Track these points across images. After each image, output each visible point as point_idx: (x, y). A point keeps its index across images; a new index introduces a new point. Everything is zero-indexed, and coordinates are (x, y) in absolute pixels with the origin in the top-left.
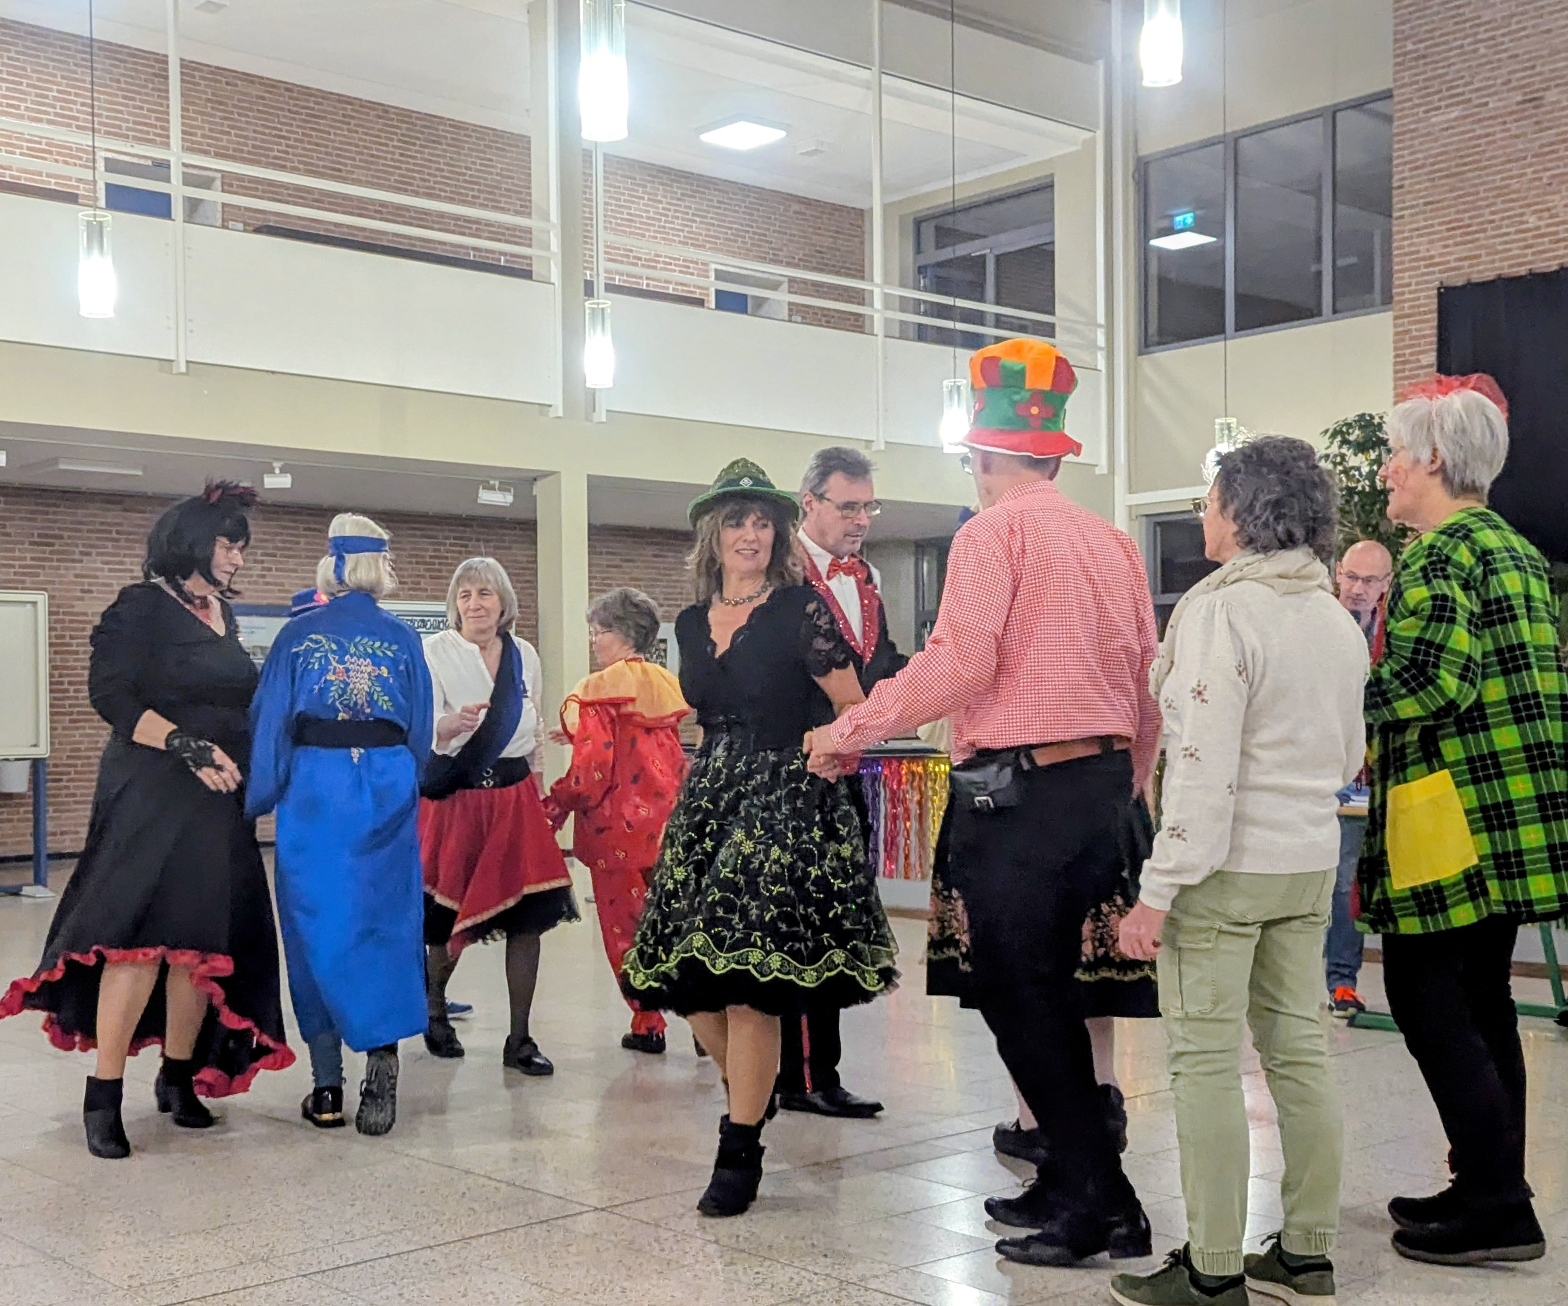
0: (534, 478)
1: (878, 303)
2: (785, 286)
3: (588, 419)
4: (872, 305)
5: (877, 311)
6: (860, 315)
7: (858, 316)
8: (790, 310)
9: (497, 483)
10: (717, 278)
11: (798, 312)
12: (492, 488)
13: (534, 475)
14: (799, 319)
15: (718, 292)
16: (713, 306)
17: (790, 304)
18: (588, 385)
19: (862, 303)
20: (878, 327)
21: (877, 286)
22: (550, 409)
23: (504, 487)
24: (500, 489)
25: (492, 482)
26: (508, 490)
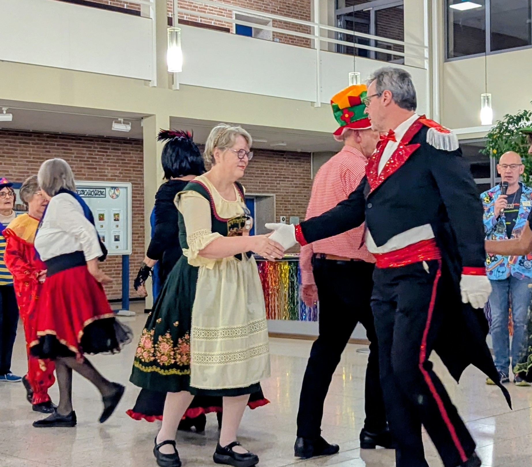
0: (141, 118)
1: (317, 33)
2: (271, 23)
3: (170, 88)
4: (314, 34)
5: (317, 37)
6: (309, 39)
7: (308, 40)
8: (273, 35)
9: (122, 120)
10: (236, 18)
11: (277, 36)
12: (120, 122)
13: (142, 116)
14: (278, 40)
15: (236, 25)
16: (234, 32)
17: (273, 32)
18: (169, 70)
19: (309, 33)
20: (317, 45)
21: (316, 24)
22: (150, 82)
23: (126, 122)
24: (124, 123)
25: (119, 119)
26: (128, 124)
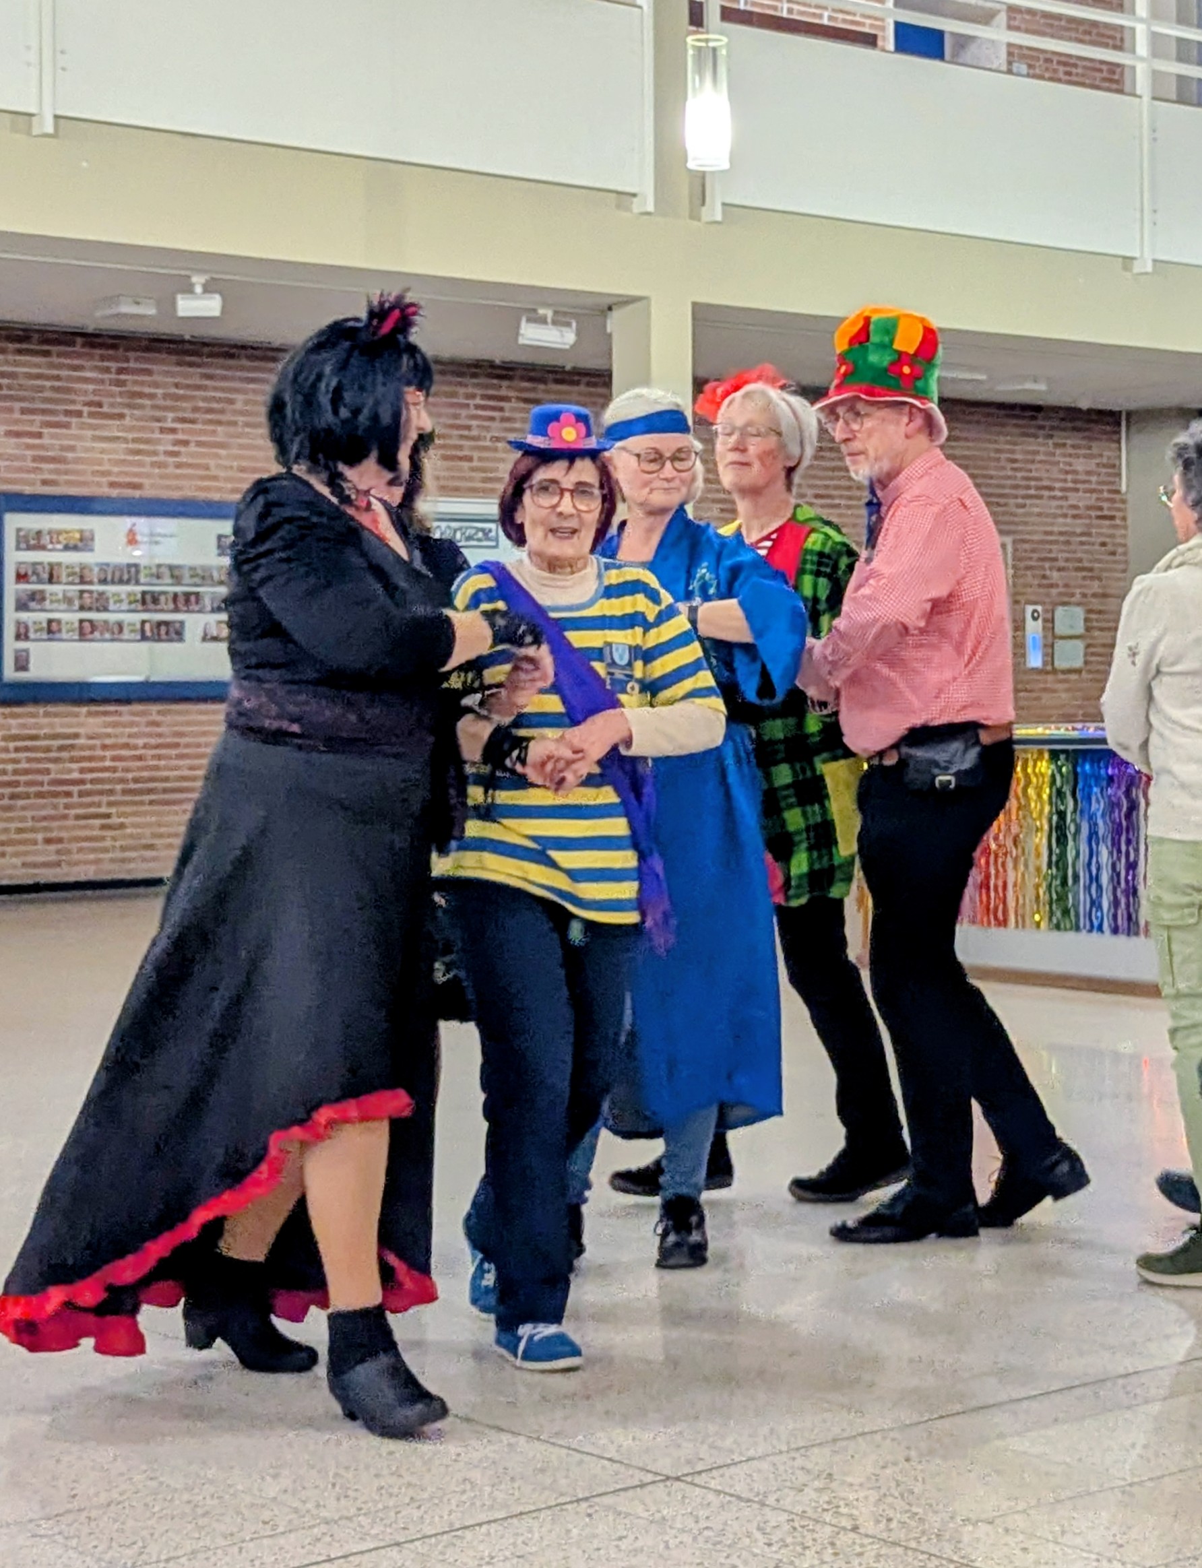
0: (607, 306)
1: (1142, 48)
2: (1002, 18)
3: (694, 216)
4: (1133, 51)
5: (1142, 59)
6: (1118, 65)
7: (1114, 67)
8: (1010, 54)
9: (549, 313)
11: (1022, 57)
12: (543, 321)
13: (609, 301)
14: (1024, 69)
15: (898, 25)
16: (891, 46)
17: (1009, 45)
18: (691, 165)
19: (1119, 47)
20: (1143, 83)
21: (1141, 20)
22: (635, 200)
23: (560, 320)
24: (554, 323)
25: (541, 311)
26: (568, 325)
